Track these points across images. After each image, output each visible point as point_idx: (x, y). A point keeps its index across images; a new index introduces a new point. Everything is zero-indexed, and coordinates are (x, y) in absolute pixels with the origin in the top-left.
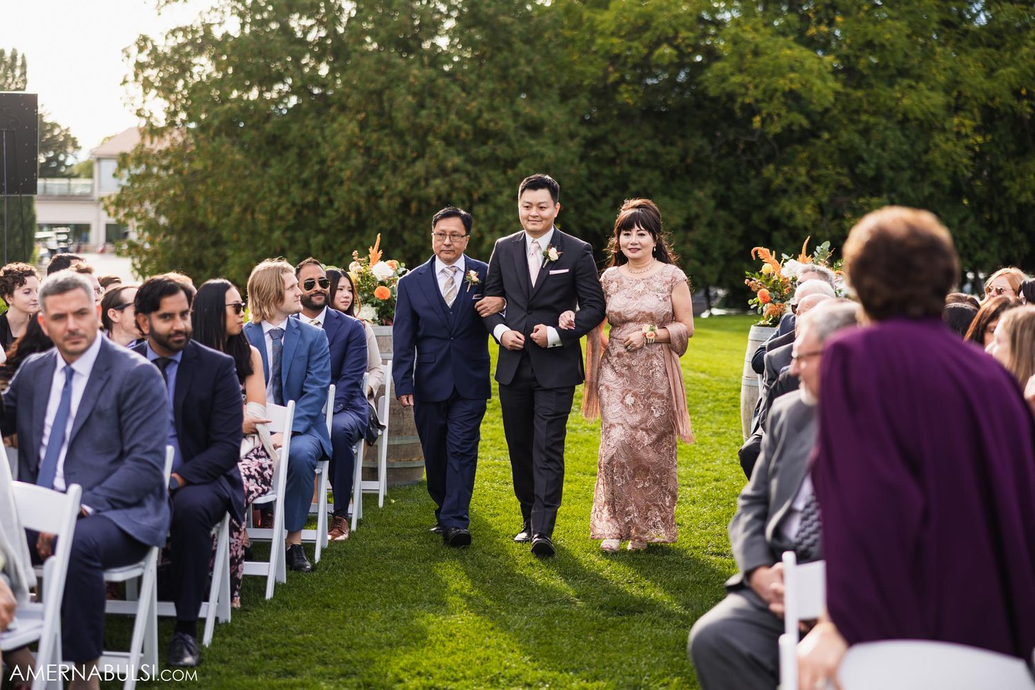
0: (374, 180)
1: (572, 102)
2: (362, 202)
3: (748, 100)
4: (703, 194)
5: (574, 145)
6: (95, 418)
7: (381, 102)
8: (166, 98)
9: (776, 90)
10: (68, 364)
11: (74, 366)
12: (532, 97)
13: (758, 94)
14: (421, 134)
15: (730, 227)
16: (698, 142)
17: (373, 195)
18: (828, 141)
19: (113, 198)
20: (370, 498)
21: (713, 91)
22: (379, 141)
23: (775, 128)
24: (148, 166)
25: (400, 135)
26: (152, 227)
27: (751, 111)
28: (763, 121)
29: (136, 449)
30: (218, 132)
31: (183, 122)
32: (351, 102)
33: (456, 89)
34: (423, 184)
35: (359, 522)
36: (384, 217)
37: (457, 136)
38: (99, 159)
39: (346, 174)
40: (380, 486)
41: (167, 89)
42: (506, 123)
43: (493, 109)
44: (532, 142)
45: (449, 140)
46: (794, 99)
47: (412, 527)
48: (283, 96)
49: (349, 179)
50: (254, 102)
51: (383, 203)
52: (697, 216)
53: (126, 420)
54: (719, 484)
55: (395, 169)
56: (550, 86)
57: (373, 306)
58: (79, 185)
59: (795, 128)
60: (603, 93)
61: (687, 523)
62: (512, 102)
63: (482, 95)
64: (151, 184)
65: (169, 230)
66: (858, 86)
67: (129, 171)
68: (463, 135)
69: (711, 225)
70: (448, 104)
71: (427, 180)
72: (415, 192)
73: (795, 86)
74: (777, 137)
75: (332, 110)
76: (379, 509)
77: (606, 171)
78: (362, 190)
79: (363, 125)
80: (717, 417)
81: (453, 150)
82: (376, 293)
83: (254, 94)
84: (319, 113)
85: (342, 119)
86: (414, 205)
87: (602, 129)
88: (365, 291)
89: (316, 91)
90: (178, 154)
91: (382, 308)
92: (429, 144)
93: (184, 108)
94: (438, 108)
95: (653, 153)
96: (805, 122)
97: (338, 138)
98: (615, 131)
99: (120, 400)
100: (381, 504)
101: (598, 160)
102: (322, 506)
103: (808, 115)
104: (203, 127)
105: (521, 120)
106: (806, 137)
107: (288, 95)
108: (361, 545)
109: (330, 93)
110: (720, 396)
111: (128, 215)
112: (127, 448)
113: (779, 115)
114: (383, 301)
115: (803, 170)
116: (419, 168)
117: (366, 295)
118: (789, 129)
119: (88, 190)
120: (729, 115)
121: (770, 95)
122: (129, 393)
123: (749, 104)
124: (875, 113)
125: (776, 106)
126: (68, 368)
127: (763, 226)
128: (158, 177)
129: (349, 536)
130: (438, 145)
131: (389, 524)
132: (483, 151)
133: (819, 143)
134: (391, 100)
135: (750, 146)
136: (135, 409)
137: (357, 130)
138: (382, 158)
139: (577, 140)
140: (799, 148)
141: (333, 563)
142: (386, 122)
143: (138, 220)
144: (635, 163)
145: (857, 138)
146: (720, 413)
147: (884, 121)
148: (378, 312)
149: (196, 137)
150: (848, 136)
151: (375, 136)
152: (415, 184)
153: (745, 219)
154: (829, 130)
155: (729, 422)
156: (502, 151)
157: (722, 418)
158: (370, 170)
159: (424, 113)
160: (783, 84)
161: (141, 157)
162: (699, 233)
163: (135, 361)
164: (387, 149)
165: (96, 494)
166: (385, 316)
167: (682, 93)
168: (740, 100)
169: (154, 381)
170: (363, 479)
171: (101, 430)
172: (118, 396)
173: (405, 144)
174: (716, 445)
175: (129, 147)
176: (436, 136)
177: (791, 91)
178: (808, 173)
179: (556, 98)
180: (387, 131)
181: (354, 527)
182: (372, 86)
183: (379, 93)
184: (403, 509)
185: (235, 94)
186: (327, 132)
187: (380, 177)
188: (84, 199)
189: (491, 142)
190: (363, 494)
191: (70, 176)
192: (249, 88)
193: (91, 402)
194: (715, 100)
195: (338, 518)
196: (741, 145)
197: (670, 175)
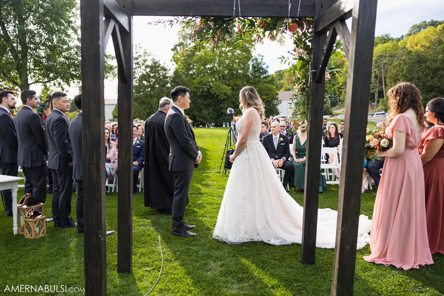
3: (218, 94)
4: (211, 109)
13: (219, 93)
15: (215, 114)
16: (210, 101)
21: (212, 93)
23: (222, 98)
27: (218, 96)
28: (220, 97)
46: (225, 94)
52: (210, 112)
69: (212, 114)
73: (225, 92)
85: (154, 98)
95: (203, 103)
96: (227, 97)
106: (226, 100)
115: (226, 105)
120: (215, 97)
121: (221, 93)
125: (222, 95)
127: (220, 114)
133: (228, 100)
140: (225, 101)
144: (200, 104)
145: (235, 100)
153: (217, 112)
154: (230, 98)
160: (223, 91)
162: (210, 115)
196: (216, 101)
197: (206, 106)
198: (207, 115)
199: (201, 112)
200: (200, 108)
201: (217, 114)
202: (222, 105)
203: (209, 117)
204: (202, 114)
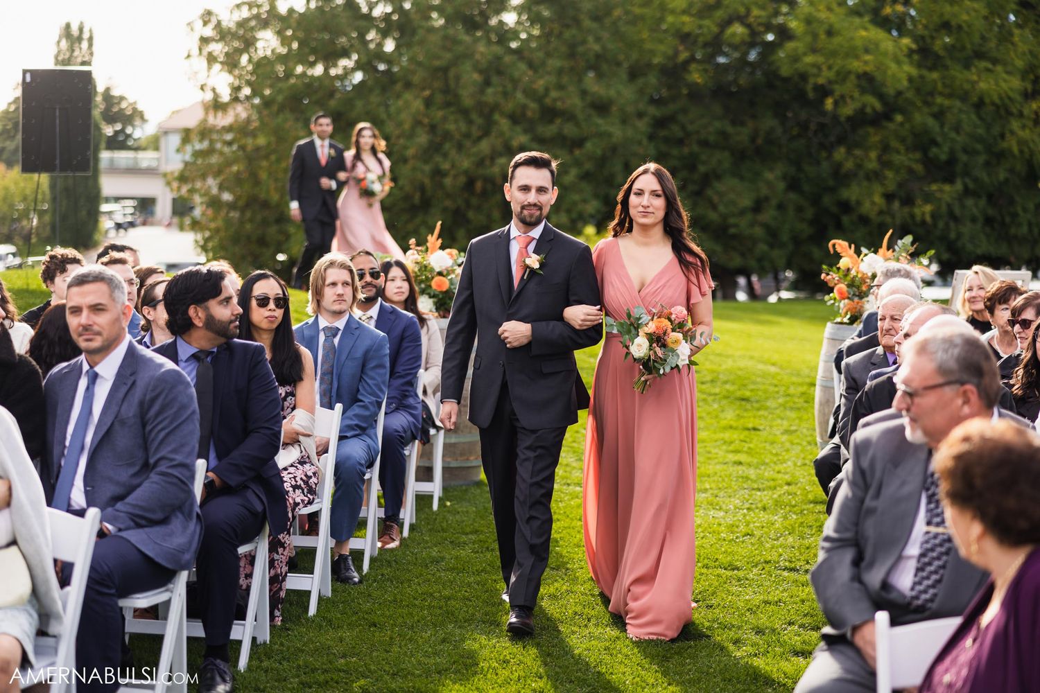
0: (438, 159)
1: (641, 81)
2: (427, 181)
3: (821, 81)
4: (773, 177)
5: (642, 125)
6: (117, 426)
7: (446, 80)
8: (230, 72)
9: (850, 72)
10: (91, 367)
11: (97, 369)
12: (600, 76)
13: (831, 75)
14: (488, 112)
15: (800, 209)
16: (769, 122)
17: (438, 173)
18: (902, 124)
19: (176, 174)
20: (423, 500)
21: (785, 71)
22: (445, 119)
23: (848, 110)
24: (212, 142)
25: (465, 112)
26: (214, 203)
27: (823, 92)
28: (836, 103)
29: (162, 462)
30: (282, 109)
31: (247, 98)
32: (416, 79)
33: (522, 66)
34: (488, 162)
35: (412, 528)
36: (448, 196)
37: (524, 115)
38: (166, 133)
39: (410, 152)
40: (435, 488)
41: (231, 63)
42: (574, 102)
43: (561, 87)
44: (600, 121)
45: (515, 119)
46: (868, 82)
47: (467, 534)
48: (348, 73)
49: (414, 157)
50: (319, 78)
51: (448, 181)
52: (767, 199)
53: (151, 431)
54: (792, 488)
55: (460, 147)
56: (618, 64)
57: (430, 297)
58: (146, 158)
59: (868, 110)
60: (673, 72)
61: (757, 533)
62: (580, 81)
63: (549, 73)
64: (214, 159)
65: (231, 206)
66: (932, 68)
67: (193, 146)
68: (529, 114)
69: (781, 207)
70: (515, 82)
71: (492, 159)
72: (481, 171)
73: (868, 69)
74: (849, 119)
75: (398, 87)
76: (433, 513)
77: (675, 152)
78: (427, 168)
79: (428, 103)
80: (788, 413)
81: (518, 129)
82: (433, 284)
83: (319, 70)
84: (384, 89)
85: (408, 96)
86: (479, 185)
87: (671, 108)
88: (422, 281)
89: (382, 67)
90: (241, 130)
91: (440, 300)
92: (496, 123)
93: (249, 83)
94: (504, 86)
95: (724, 134)
96: (878, 106)
97: (403, 116)
98: (684, 111)
99: (144, 408)
100: (435, 506)
101: (667, 140)
102: (373, 511)
103: (881, 97)
104: (267, 103)
105: (589, 99)
106: (878, 120)
107: (354, 70)
108: (412, 553)
109: (396, 69)
110: (792, 390)
111: (191, 191)
112: (152, 461)
113: (852, 97)
114: (441, 292)
115: (873, 155)
116: (485, 146)
117: (423, 286)
118: (861, 111)
119: (154, 164)
120: (801, 96)
121: (843, 76)
122: (153, 400)
123: (822, 86)
124: (950, 96)
125: (849, 87)
126: (91, 371)
127: (834, 209)
128: (221, 153)
129: (401, 543)
130: (504, 123)
131: (443, 530)
132: (549, 130)
133: (891, 126)
134: (458, 78)
135: (822, 126)
136: (160, 419)
137: (422, 107)
138: (447, 136)
139: (646, 120)
140: (871, 130)
141: (382, 575)
142: (451, 100)
143: (201, 196)
144: (705, 144)
145: (931, 122)
146: (792, 409)
147: (958, 103)
148: (435, 304)
149: (259, 112)
150: (922, 118)
151: (440, 114)
152: (480, 163)
153: (816, 201)
154: (903, 111)
155: (800, 419)
156: (569, 130)
157: (793, 415)
158: (434, 148)
159: (490, 91)
160: (856, 65)
161: (205, 132)
162: (768, 215)
163: (161, 366)
164: (451, 127)
165: (117, 511)
166: (442, 308)
167: (752, 73)
168: (812, 81)
169: (181, 388)
170: (417, 480)
171: (124, 440)
172: (141, 404)
173: (470, 122)
174: (788, 445)
175: (192, 121)
176: (502, 114)
177: (865, 74)
178: (879, 158)
179: (624, 76)
180: (452, 109)
181: (406, 533)
182: (437, 63)
183: (445, 70)
184: (458, 513)
185: (299, 69)
186: (392, 109)
187: (445, 155)
188: (150, 172)
189: (558, 121)
190: (416, 495)
191: (137, 149)
192: (312, 64)
193: (115, 409)
194: (786, 80)
195: (389, 523)
196: (813, 127)
197: (740, 156)
198: (742, 213)
199: (709, 192)
200: (702, 169)
201: (809, 213)
202: (849, 151)
203: (758, 231)
204: (714, 207)
